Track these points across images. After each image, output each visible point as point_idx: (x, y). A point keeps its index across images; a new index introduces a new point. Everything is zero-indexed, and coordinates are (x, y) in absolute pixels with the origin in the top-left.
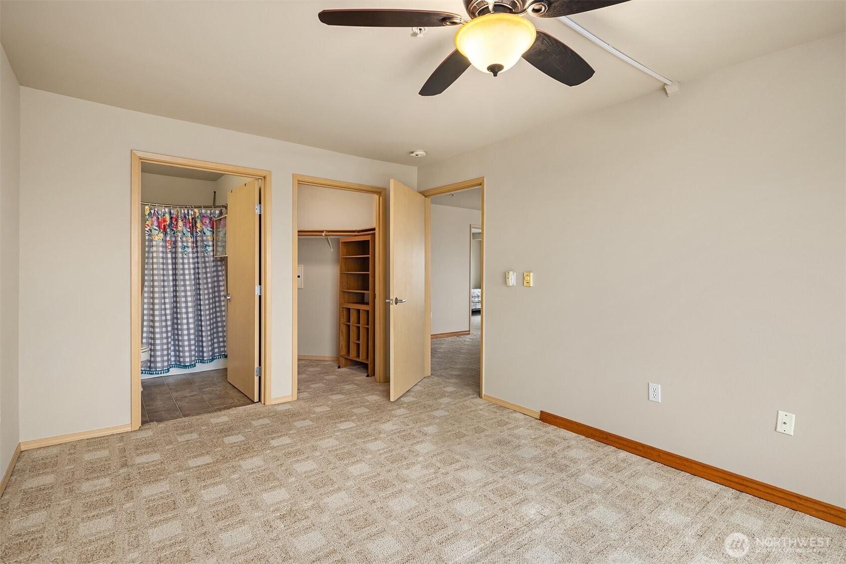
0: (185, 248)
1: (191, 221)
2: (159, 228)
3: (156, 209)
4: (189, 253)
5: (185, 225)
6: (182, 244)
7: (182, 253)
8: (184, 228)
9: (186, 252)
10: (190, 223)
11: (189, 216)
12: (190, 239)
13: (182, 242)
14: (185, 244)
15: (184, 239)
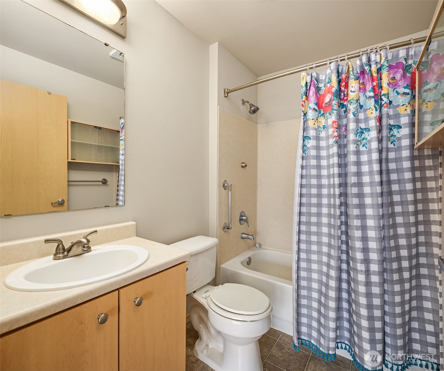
0: (362, 133)
1: (375, 75)
2: (319, 108)
3: (314, 74)
4: (370, 141)
5: (363, 89)
6: (357, 126)
7: (356, 142)
8: (361, 94)
9: (364, 141)
10: (373, 81)
11: (370, 66)
12: (374, 111)
13: (357, 121)
14: (363, 126)
15: (361, 116)
